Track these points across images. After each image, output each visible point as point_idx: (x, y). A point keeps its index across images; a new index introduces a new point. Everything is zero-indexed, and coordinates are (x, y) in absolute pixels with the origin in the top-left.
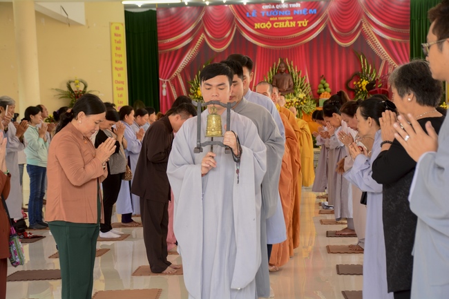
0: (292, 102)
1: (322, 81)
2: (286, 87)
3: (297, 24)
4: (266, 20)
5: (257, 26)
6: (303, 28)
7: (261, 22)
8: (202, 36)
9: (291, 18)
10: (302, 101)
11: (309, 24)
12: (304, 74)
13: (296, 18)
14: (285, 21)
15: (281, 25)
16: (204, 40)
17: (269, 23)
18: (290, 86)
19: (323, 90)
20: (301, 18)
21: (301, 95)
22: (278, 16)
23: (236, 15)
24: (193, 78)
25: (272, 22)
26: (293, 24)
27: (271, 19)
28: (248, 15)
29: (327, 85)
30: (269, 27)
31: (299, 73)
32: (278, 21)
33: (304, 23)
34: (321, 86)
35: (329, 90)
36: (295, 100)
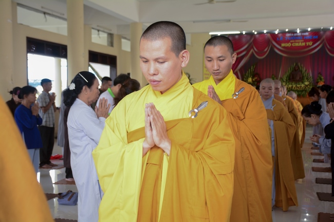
0: (301, 87)
1: (320, 75)
2: (298, 78)
3: (306, 44)
4: (288, 41)
5: (283, 45)
6: (309, 46)
7: (285, 43)
8: (252, 50)
9: (303, 41)
10: (307, 86)
11: (313, 44)
12: (309, 71)
13: (306, 41)
14: (299, 42)
15: (297, 45)
16: (253, 53)
17: (290, 43)
18: (300, 78)
19: (319, 80)
20: (309, 40)
21: (307, 83)
22: (295, 40)
23: (271, 39)
24: (246, 72)
25: (292, 43)
26: (304, 44)
27: (291, 41)
28: (278, 39)
29: (322, 78)
30: (290, 46)
31: (306, 71)
32: (295, 42)
33: (310, 43)
34: (318, 78)
35: (323, 80)
36: (303, 85)
